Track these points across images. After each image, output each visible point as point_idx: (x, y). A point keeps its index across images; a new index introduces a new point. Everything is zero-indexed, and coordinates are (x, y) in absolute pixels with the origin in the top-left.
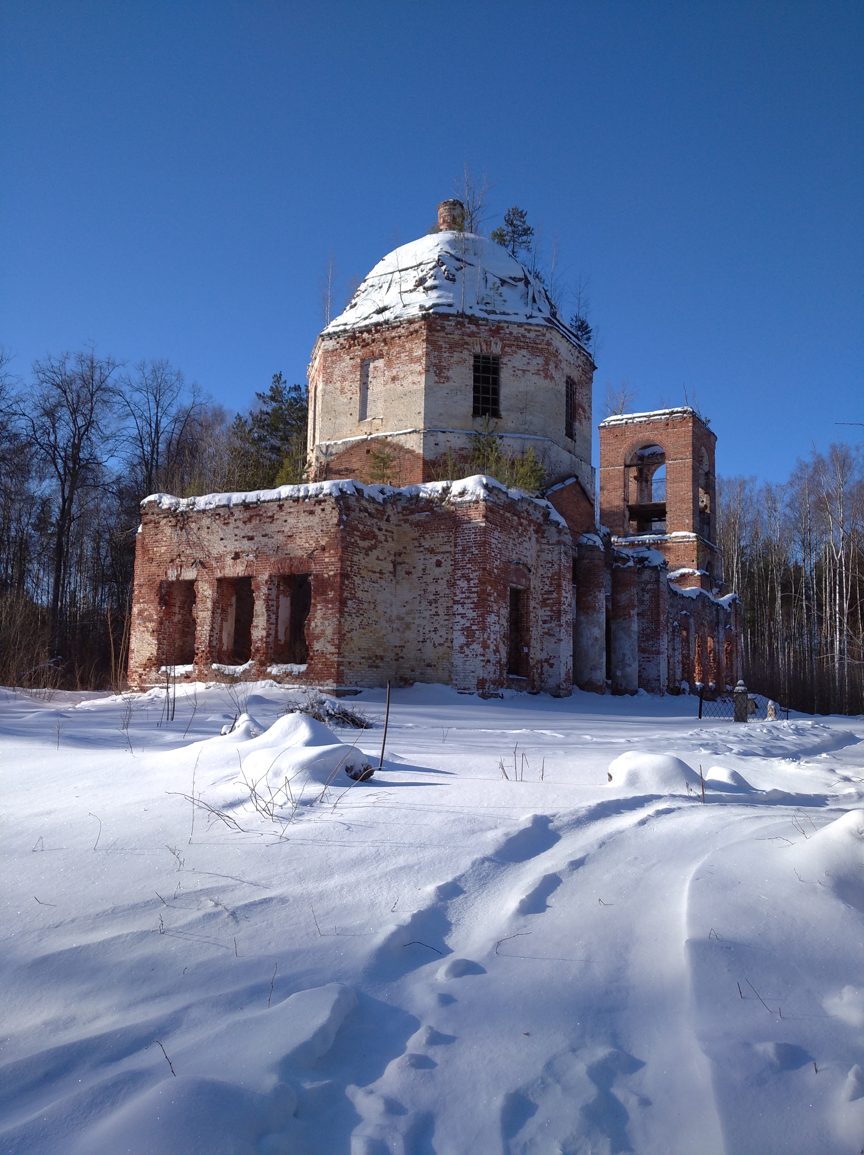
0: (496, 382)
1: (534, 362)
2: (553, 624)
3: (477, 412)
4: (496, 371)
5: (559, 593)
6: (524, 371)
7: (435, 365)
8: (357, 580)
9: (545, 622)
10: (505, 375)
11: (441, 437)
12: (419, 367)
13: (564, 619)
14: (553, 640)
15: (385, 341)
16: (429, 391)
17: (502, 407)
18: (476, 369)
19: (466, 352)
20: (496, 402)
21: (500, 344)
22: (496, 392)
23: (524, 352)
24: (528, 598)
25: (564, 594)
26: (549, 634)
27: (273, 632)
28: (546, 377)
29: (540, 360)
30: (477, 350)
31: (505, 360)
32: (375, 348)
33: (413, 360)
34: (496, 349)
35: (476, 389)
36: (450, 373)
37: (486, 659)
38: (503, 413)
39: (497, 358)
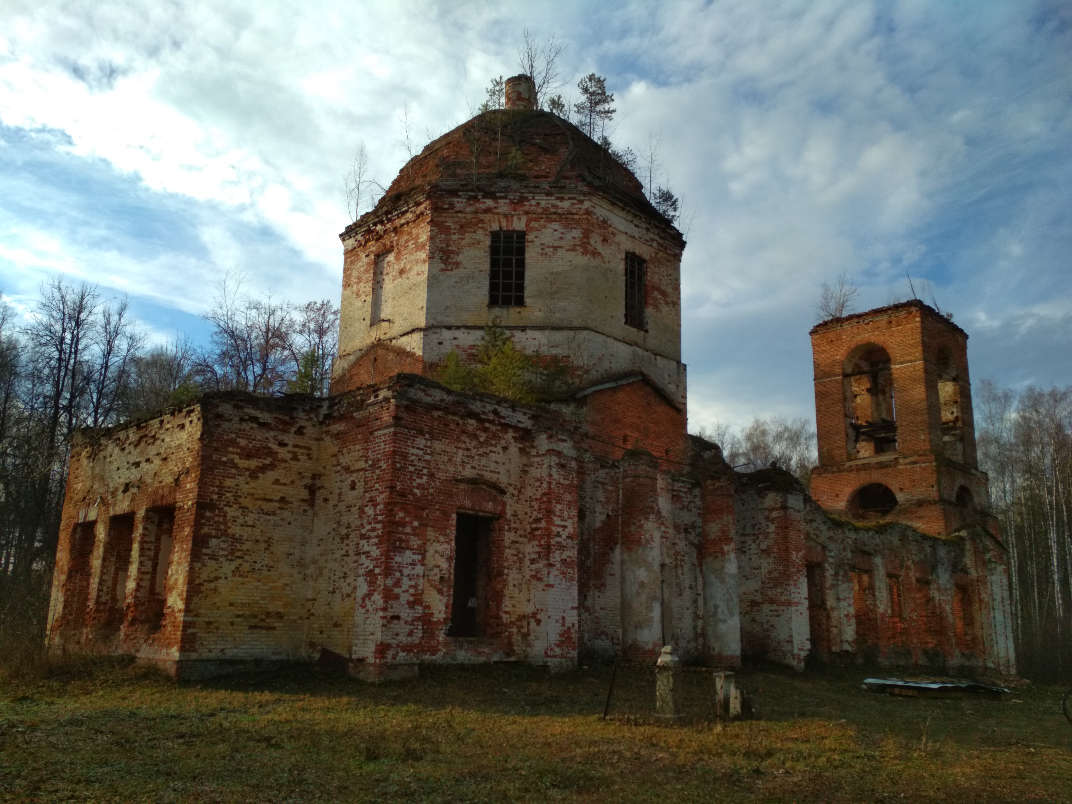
0: (521, 264)
1: (569, 236)
2: (541, 564)
3: (494, 301)
4: (521, 251)
5: (550, 522)
6: (555, 248)
7: (442, 250)
8: (231, 512)
9: (533, 561)
10: (531, 254)
11: (446, 335)
12: (423, 255)
13: (556, 557)
14: (541, 585)
15: (395, 230)
16: (433, 281)
17: (527, 293)
18: (494, 250)
19: (480, 232)
20: (521, 288)
21: (524, 218)
22: (521, 276)
23: (555, 225)
24: (501, 529)
25: (557, 521)
26: (537, 577)
27: (146, 584)
28: (585, 252)
29: (577, 233)
30: (496, 227)
31: (530, 237)
32: (386, 240)
33: (419, 247)
34: (519, 224)
35: (494, 275)
36: (460, 258)
37: (389, 614)
38: (528, 301)
39: (522, 235)
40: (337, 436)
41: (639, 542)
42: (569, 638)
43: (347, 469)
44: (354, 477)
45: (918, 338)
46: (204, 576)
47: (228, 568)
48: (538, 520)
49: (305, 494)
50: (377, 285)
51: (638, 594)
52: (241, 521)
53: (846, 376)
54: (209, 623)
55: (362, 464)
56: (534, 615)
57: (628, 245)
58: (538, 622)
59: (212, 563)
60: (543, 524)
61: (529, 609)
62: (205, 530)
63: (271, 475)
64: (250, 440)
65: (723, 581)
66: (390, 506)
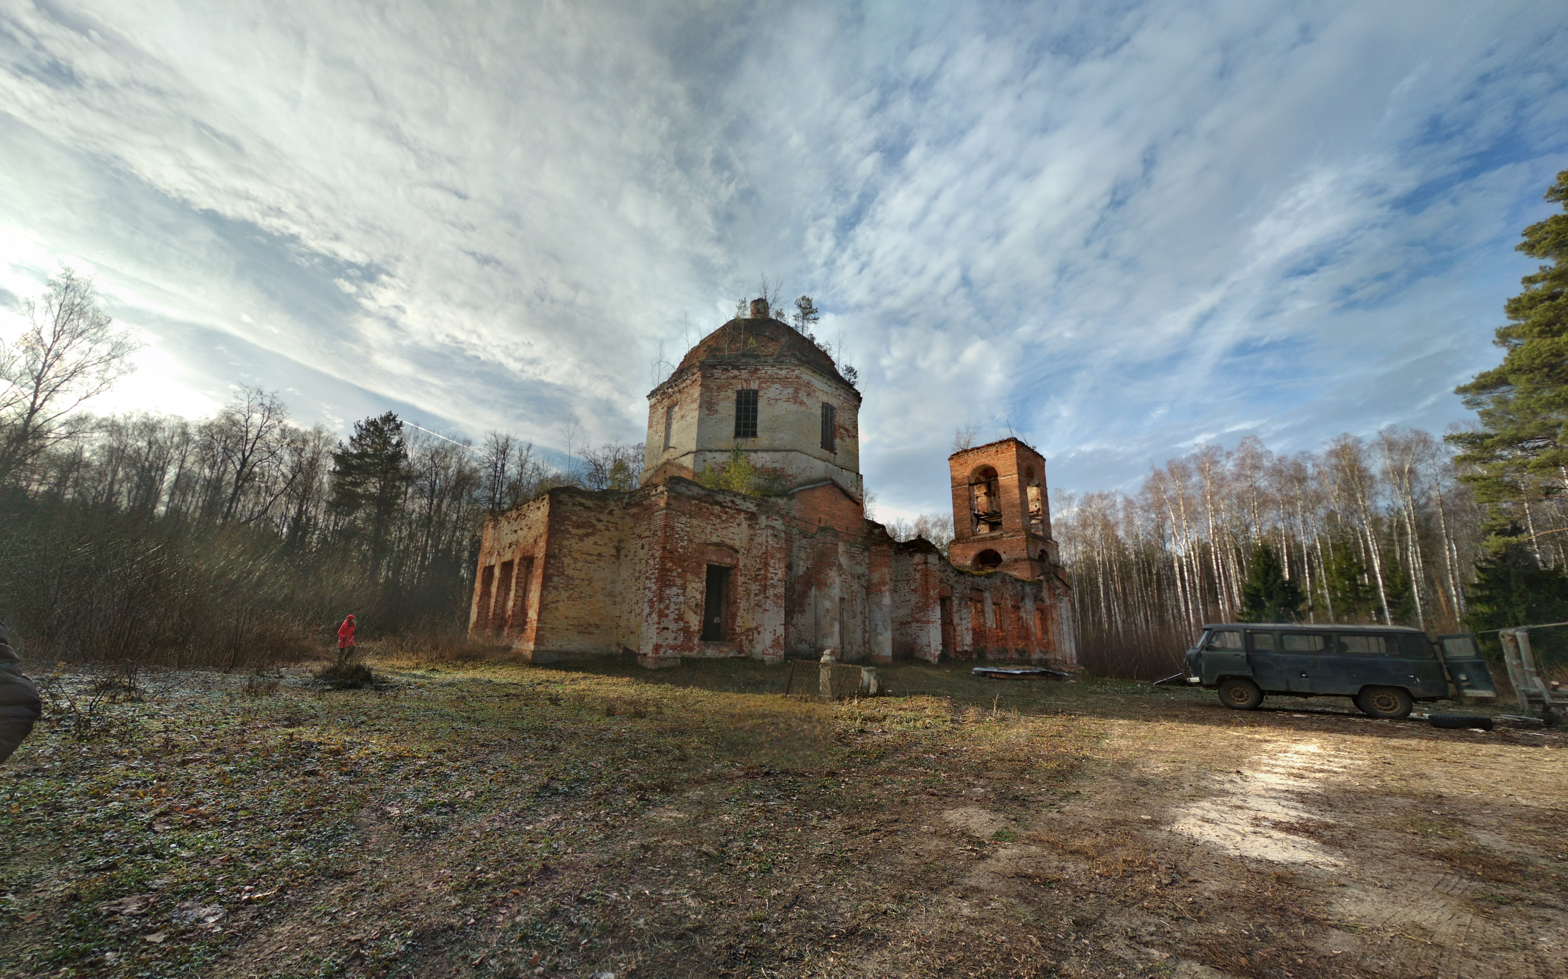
0: (755, 410)
1: (785, 392)
3: (738, 434)
4: (755, 403)
6: (777, 400)
7: (708, 402)
9: (756, 595)
10: (761, 404)
11: (709, 455)
12: (696, 406)
13: (771, 592)
14: (761, 610)
15: (679, 391)
16: (701, 422)
17: (758, 429)
18: (738, 402)
19: (730, 391)
20: (755, 425)
21: (757, 382)
22: (755, 418)
23: (777, 386)
24: (736, 574)
25: (771, 570)
26: (758, 605)
27: (518, 602)
28: (795, 402)
29: (791, 390)
30: (739, 388)
31: (760, 394)
32: (674, 398)
33: (693, 401)
34: (754, 386)
35: (738, 418)
36: (718, 408)
38: (759, 434)
39: (756, 392)
40: (633, 516)
41: (826, 584)
42: (779, 643)
43: (640, 537)
44: (643, 541)
45: (1014, 461)
46: (549, 599)
47: (564, 595)
48: (760, 569)
49: (613, 552)
50: (668, 426)
51: (825, 616)
52: (573, 566)
53: (970, 485)
54: (552, 629)
55: (647, 534)
56: (756, 628)
57: (824, 398)
58: (759, 633)
59: (554, 592)
60: (762, 572)
61: (753, 625)
62: (551, 571)
63: (592, 539)
64: (579, 517)
65: (881, 609)
66: (663, 559)
